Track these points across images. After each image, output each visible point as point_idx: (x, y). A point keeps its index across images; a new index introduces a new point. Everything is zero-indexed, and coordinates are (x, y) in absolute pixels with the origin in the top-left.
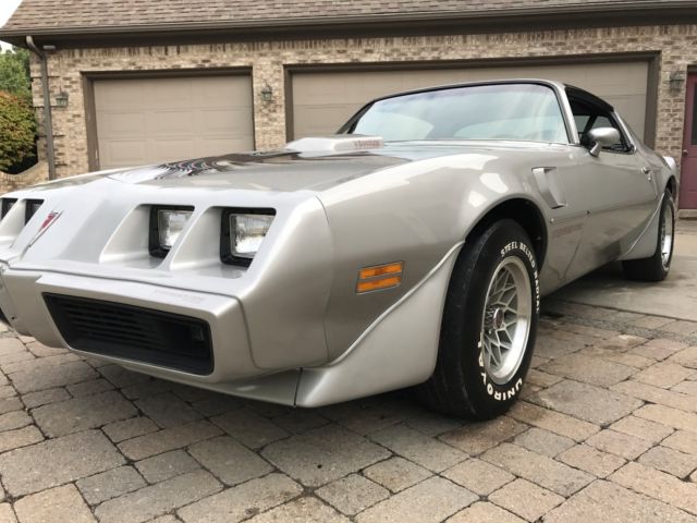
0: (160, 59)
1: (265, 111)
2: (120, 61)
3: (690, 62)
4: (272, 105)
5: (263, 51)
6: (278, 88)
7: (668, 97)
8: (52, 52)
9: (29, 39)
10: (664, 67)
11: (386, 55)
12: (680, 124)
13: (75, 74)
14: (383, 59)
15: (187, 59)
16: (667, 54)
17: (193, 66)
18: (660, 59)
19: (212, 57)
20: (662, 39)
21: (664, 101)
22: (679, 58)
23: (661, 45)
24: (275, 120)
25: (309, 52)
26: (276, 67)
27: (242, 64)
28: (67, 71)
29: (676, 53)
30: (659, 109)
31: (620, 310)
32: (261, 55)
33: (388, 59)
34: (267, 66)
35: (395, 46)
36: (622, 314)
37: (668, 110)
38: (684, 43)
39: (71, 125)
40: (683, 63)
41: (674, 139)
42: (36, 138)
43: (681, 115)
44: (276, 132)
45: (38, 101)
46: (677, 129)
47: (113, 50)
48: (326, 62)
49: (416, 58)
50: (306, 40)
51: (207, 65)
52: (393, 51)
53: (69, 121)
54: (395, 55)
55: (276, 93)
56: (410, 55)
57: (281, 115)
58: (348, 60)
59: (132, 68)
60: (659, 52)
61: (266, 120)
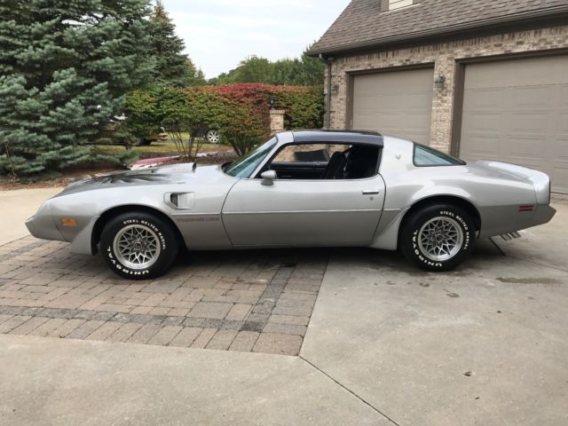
0: (384, 61)
1: (440, 95)
2: (364, 64)
4: (445, 90)
5: (442, 51)
6: (450, 78)
8: (334, 61)
9: (320, 56)
11: (534, 45)
13: (343, 74)
14: (531, 49)
15: (396, 60)
17: (400, 64)
19: (411, 57)
24: (445, 102)
25: (473, 48)
26: (450, 62)
27: (428, 61)
28: (339, 72)
32: (441, 53)
33: (535, 49)
34: (444, 62)
35: (543, 36)
39: (338, 105)
44: (446, 111)
45: (326, 91)
47: (361, 57)
48: (485, 55)
49: (561, 46)
50: (472, 38)
51: (408, 63)
52: (540, 41)
53: (338, 102)
54: (542, 45)
55: (448, 82)
56: (555, 43)
57: (450, 98)
58: (502, 52)
59: (369, 68)
61: (439, 101)
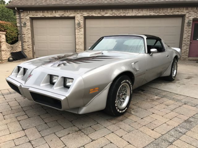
0: (51, 14)
1: (78, 29)
2: (40, 14)
3: (193, 18)
4: (80, 27)
5: (78, 13)
6: (82, 22)
7: (187, 27)
8: (22, 12)
9: (16, 8)
10: (186, 19)
11: (111, 14)
12: (190, 35)
13: (28, 18)
14: (110, 15)
15: (58, 14)
16: (187, 15)
17: (59, 16)
18: (185, 17)
19: (64, 14)
20: (186, 11)
21: (185, 28)
22: (190, 16)
23: (186, 13)
24: (81, 31)
25: (90, 13)
26: (81, 17)
27: (72, 16)
28: (26, 17)
29: (190, 15)
30: (184, 30)
31: (159, 89)
32: (78, 14)
33: (111, 15)
34: (79, 17)
35: (114, 12)
36: (159, 91)
37: (187, 31)
38: (192, 13)
39: (27, 31)
40: (191, 18)
41: (188, 39)
42: (18, 35)
43: (190, 32)
44: (81, 34)
45: (18, 25)
46: (189, 36)
47: (38, 11)
48: (95, 16)
49: (119, 15)
50: (89, 10)
51: (63, 16)
52: (113, 13)
53: (26, 30)
54: (113, 14)
55: (81, 24)
56: (117, 14)
57: (83, 30)
58: (101, 15)
59: (43, 16)
60: (185, 15)
61: (78, 31)
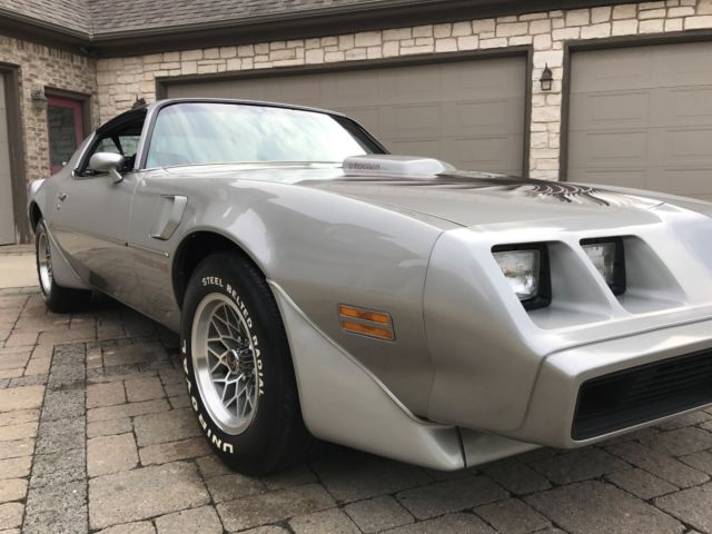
3: (45, 83)
7: (31, 115)
10: (25, 84)
12: (46, 144)
16: (26, 70)
18: (20, 74)
20: (19, 54)
22: (36, 77)
23: (20, 59)
29: (33, 71)
30: (25, 127)
37: (34, 129)
38: (38, 63)
40: (41, 83)
41: (43, 159)
43: (45, 135)
46: (44, 149)
60: (17, 67)
